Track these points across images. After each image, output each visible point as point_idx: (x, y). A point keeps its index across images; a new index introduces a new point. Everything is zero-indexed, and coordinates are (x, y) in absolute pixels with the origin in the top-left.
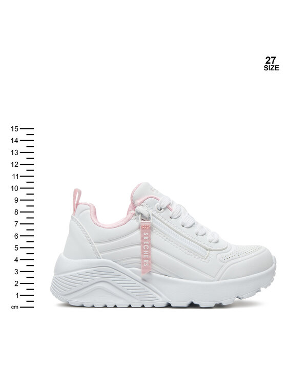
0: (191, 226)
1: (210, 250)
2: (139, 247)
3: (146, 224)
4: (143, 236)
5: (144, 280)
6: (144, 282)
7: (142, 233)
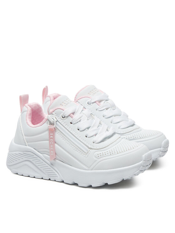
0: (84, 130)
1: (91, 149)
2: (48, 142)
3: (51, 128)
4: (50, 135)
5: (52, 164)
6: (51, 166)
7: (50, 133)
